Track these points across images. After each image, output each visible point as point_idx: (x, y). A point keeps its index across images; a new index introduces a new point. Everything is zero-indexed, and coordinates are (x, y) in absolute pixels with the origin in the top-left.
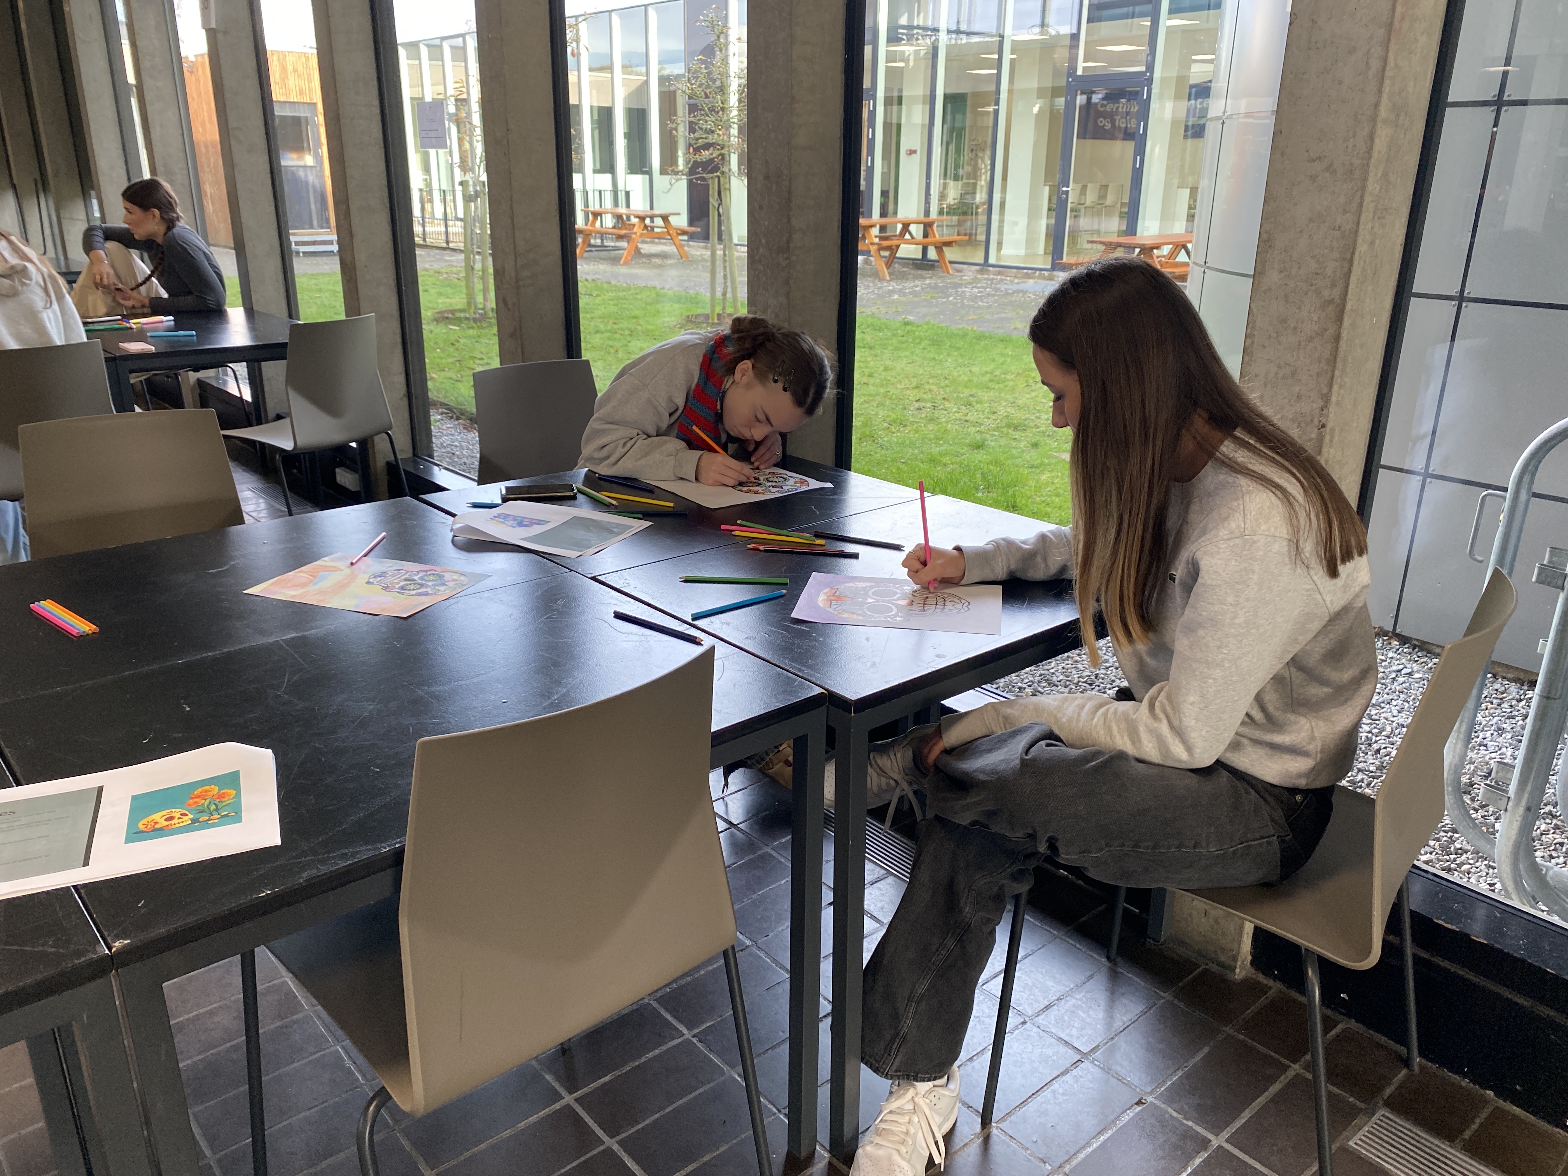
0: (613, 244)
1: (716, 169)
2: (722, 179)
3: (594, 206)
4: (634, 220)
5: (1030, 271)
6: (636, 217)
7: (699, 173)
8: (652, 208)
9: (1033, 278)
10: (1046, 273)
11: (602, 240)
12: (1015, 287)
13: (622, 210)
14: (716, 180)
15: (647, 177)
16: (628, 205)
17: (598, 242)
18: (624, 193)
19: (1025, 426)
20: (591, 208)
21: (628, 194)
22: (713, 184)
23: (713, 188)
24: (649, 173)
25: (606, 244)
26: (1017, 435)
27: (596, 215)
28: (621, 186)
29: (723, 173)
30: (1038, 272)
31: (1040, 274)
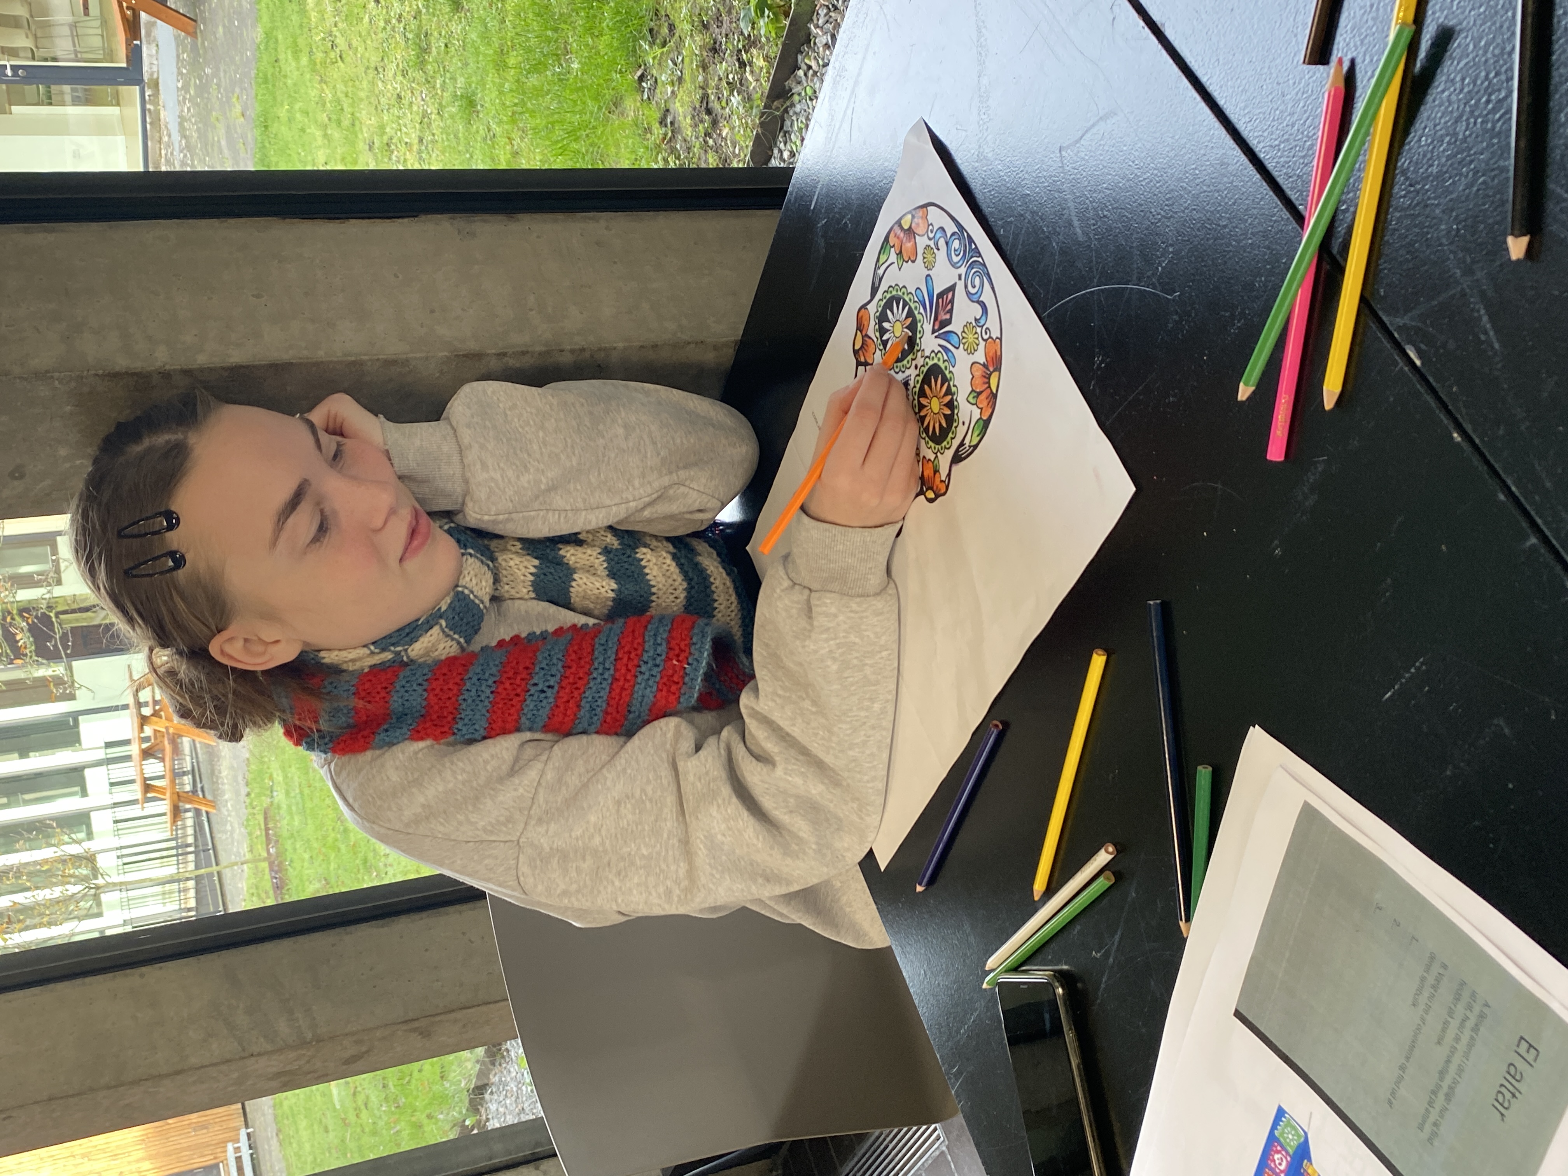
0: (188, 759)
1: (45, 619)
2: (60, 609)
3: (135, 791)
4: (148, 731)
5: (148, 120)
6: (141, 730)
7: (55, 646)
8: (125, 707)
9: (158, 113)
10: (148, 93)
11: (184, 774)
12: (176, 137)
13: (134, 750)
14: (61, 617)
15: (80, 718)
16: (127, 742)
17: (187, 779)
18: (109, 750)
19: (418, 36)
20: (139, 795)
21: (109, 745)
22: (70, 621)
23: (77, 620)
24: (76, 715)
25: (189, 768)
26: (437, 45)
27: (147, 788)
28: (101, 754)
29: (50, 608)
30: (148, 106)
31: (151, 102)
